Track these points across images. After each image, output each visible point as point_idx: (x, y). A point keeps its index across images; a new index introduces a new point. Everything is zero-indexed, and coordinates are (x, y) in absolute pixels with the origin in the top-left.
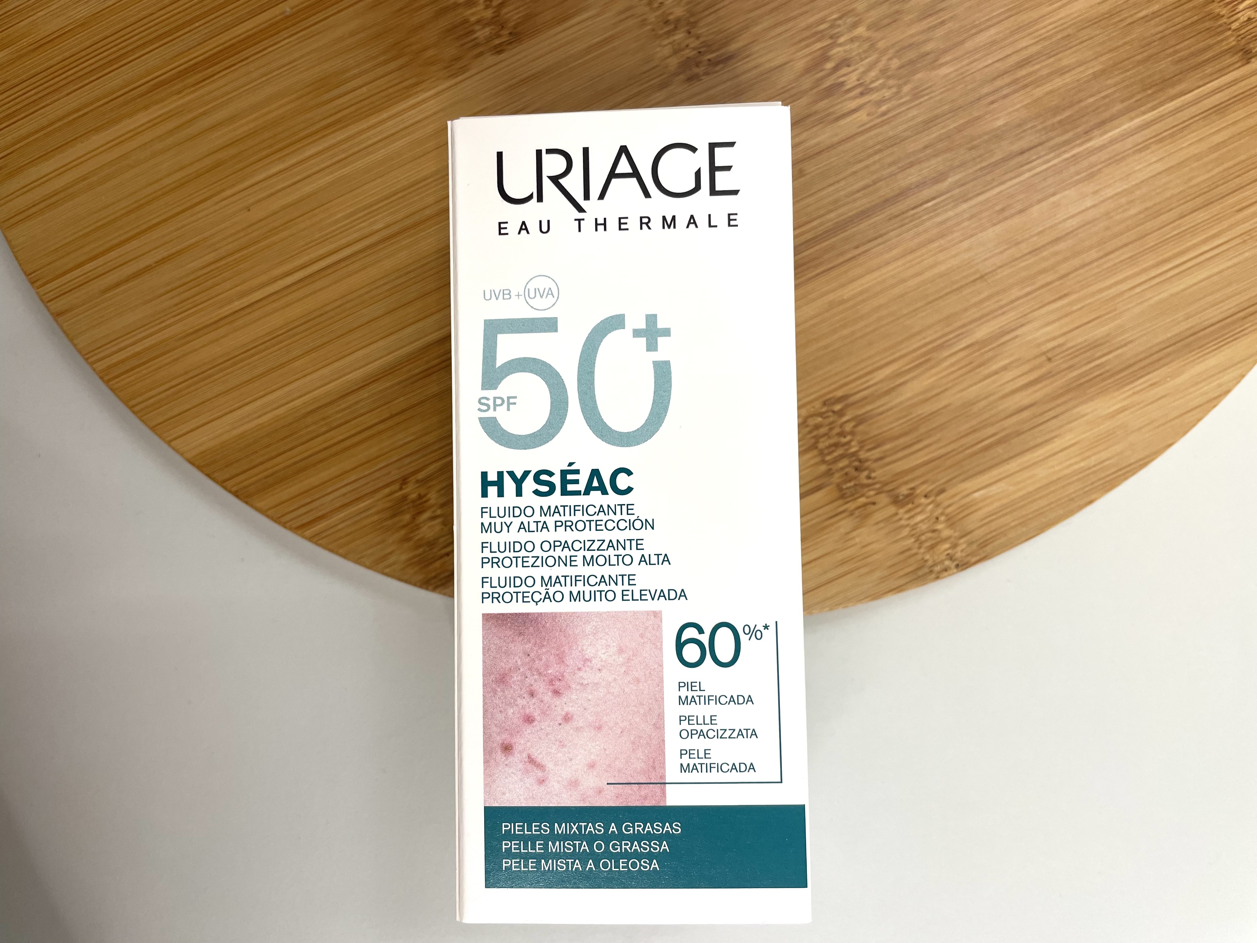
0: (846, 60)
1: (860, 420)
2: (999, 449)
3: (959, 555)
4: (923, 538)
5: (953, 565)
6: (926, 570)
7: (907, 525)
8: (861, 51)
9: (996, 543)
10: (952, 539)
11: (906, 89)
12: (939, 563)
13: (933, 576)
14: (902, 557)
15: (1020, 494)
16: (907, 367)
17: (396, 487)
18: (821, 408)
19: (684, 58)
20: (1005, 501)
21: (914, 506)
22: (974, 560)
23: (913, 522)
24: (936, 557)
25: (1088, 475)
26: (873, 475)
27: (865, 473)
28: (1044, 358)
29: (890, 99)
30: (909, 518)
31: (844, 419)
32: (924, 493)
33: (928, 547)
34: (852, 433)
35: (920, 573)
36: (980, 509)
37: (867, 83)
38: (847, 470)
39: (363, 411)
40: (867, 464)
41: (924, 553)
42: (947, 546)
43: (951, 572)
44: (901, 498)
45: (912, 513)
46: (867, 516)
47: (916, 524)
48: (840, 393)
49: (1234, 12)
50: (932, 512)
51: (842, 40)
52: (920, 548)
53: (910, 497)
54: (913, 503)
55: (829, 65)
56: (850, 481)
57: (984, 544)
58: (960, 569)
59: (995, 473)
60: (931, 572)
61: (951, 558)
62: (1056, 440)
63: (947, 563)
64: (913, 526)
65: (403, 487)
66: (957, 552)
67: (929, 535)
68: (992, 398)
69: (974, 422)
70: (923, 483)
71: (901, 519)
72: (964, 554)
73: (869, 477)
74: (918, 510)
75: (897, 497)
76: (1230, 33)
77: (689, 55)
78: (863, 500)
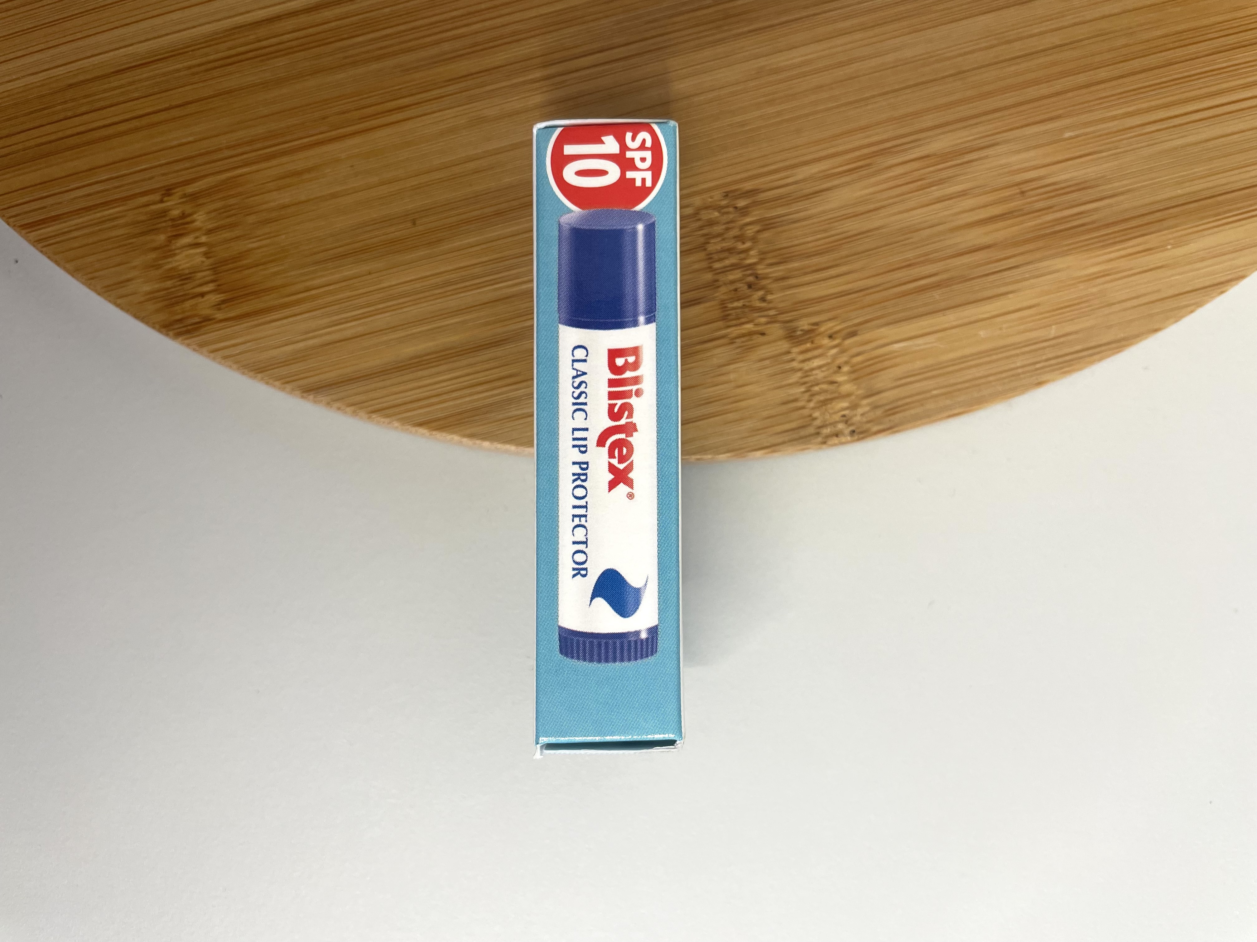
1: (767, 225)
2: (936, 294)
3: (858, 418)
4: (816, 389)
5: (847, 431)
6: (811, 430)
7: (800, 370)
9: (907, 413)
10: (853, 397)
12: (831, 424)
13: (820, 439)
14: (784, 408)
15: (952, 356)
16: (840, 169)
17: (156, 197)
18: (721, 200)
20: (930, 361)
21: (814, 345)
22: (875, 429)
23: (807, 366)
24: (827, 416)
25: (1044, 348)
26: (769, 297)
27: (761, 293)
28: (1016, 190)
30: (803, 361)
31: (748, 220)
32: (830, 332)
33: (821, 401)
34: (754, 239)
35: (803, 433)
36: (896, 365)
38: (738, 285)
39: (136, 95)
40: (764, 282)
41: (813, 408)
42: (845, 404)
43: (843, 439)
44: (799, 333)
45: (809, 355)
46: (750, 349)
47: (813, 369)
48: (748, 186)
52: (809, 401)
53: (810, 334)
54: (812, 342)
56: (738, 300)
57: (892, 411)
58: (856, 437)
59: (925, 324)
60: (818, 434)
61: (846, 420)
62: (1011, 296)
63: (841, 426)
64: (807, 371)
65: (165, 199)
66: (856, 415)
67: (825, 386)
68: (941, 228)
69: (910, 255)
70: (830, 320)
71: (793, 360)
72: (864, 420)
73: (763, 299)
74: (816, 353)
75: (794, 330)
78: (749, 327)
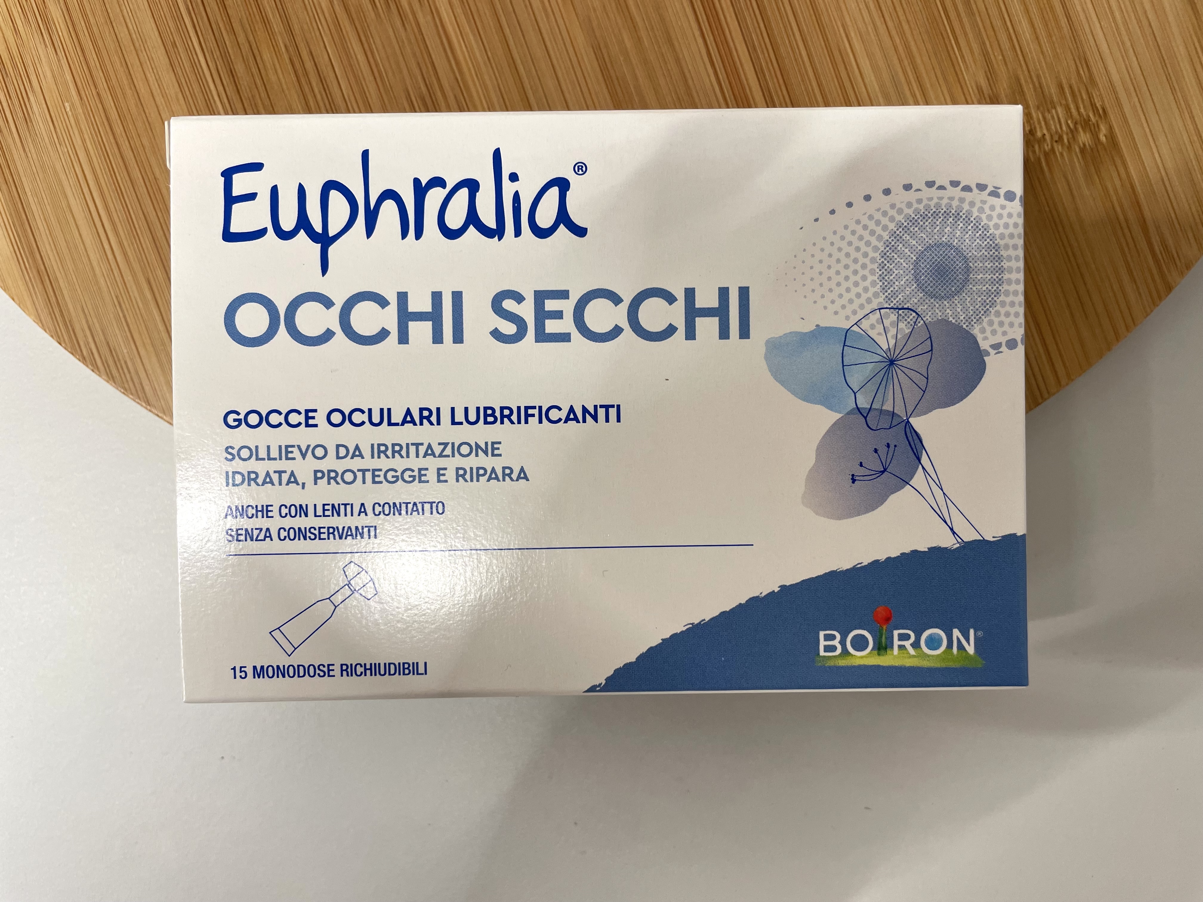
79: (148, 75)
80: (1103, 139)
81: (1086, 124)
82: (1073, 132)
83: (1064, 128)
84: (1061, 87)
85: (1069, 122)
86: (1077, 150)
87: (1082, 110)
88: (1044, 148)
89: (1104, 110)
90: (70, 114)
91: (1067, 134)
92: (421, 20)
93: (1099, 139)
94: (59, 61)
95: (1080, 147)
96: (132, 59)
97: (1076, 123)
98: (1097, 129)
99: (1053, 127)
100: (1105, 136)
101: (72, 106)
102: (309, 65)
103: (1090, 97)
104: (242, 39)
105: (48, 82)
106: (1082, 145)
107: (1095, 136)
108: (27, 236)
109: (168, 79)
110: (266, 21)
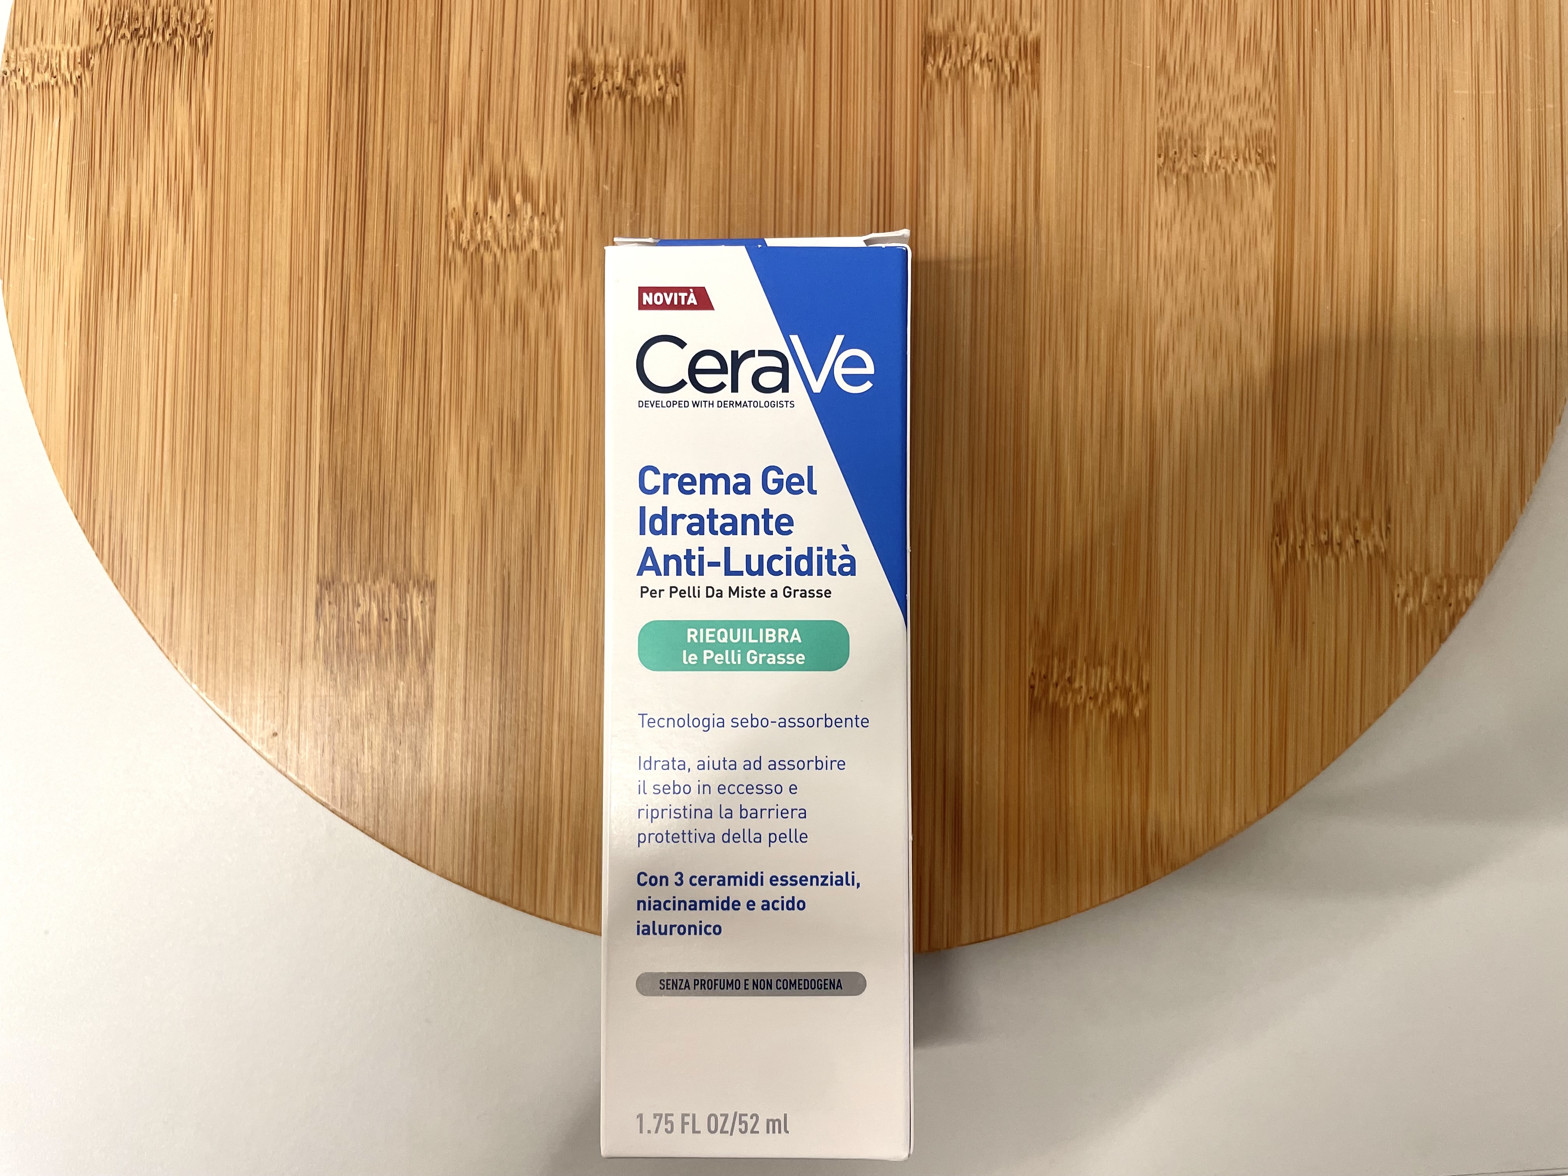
0: (516, 215)
8: (517, 234)
11: (459, 256)
19: (596, 72)
29: (458, 237)
37: (485, 222)
49: (372, 595)
50: (64, 77)
51: (536, 222)
55: (518, 198)
76: (355, 579)
77: (597, 76)
79: (264, 300)
80: (1137, 713)
81: (1126, 693)
82: (1110, 696)
83: (1103, 689)
84: (1115, 648)
85: (1111, 685)
86: (1108, 715)
87: (1127, 678)
88: (1076, 700)
89: (1148, 686)
90: (175, 305)
91: (1104, 695)
92: (542, 350)
93: (1132, 710)
94: (185, 250)
95: (1111, 712)
96: (255, 279)
97: (1116, 688)
98: (1134, 702)
99: (1093, 683)
100: (1140, 711)
101: (181, 299)
102: (419, 350)
103: (1140, 668)
104: (366, 301)
105: (166, 268)
106: (1113, 711)
107: (1130, 707)
108: (86, 404)
109: (282, 310)
110: (395, 294)
